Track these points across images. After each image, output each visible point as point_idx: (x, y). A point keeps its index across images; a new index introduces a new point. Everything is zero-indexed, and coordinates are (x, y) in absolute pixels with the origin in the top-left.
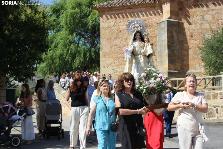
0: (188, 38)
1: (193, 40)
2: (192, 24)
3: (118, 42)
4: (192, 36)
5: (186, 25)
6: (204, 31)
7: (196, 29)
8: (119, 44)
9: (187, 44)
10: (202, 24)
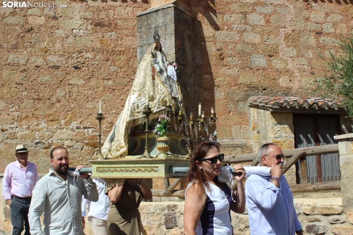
0: (213, 61)
1: (224, 66)
2: (221, 28)
3: (21, 57)
4: (222, 57)
5: (207, 30)
6: (249, 49)
7: (230, 42)
8: (22, 62)
9: (211, 74)
10: (244, 31)
